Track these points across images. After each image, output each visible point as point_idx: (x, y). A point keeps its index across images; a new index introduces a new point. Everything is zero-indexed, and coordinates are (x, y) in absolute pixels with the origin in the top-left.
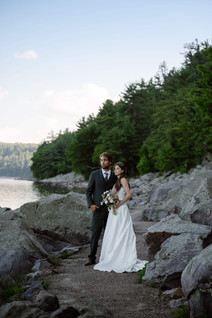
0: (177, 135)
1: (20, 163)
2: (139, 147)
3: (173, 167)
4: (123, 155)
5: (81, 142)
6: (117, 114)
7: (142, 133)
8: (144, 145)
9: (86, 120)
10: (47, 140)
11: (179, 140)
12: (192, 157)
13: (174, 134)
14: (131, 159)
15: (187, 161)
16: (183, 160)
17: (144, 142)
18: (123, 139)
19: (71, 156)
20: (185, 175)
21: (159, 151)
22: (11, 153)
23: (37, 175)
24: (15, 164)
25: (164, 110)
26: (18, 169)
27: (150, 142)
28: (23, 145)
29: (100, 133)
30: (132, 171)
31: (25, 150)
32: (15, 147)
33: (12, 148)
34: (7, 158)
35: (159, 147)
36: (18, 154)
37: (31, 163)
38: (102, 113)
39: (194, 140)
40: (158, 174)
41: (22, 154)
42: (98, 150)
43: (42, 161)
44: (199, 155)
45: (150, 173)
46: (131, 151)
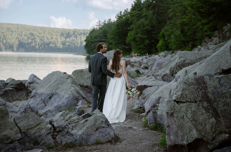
0: (185, 25)
1: (77, 43)
2: (159, 33)
3: (182, 47)
4: (147, 38)
5: (119, 29)
6: (144, 9)
7: (161, 23)
8: (163, 31)
9: (122, 14)
10: (95, 27)
11: (186, 28)
12: (195, 40)
13: (183, 24)
14: (153, 41)
15: (191, 43)
16: (188, 42)
17: (162, 30)
18: (147, 27)
19: (112, 39)
21: (172, 36)
22: (71, 36)
23: (88, 52)
24: (74, 44)
25: (177, 7)
26: (76, 47)
27: (166, 29)
28: (80, 30)
29: (132, 23)
30: (154, 50)
31: (81, 34)
32: (74, 32)
33: (72, 33)
34: (68, 39)
35: (172, 33)
36: (76, 37)
37: (84, 43)
38: (133, 9)
39: (197, 28)
40: (171, 52)
41: (79, 37)
42: (131, 35)
43: (92, 42)
44: (200, 39)
45: (166, 51)
46: (153, 36)
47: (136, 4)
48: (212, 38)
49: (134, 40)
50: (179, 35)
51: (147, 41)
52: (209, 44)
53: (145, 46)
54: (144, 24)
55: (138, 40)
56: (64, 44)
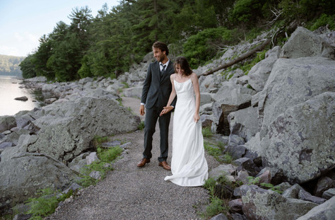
0: (110, 47)
2: (82, 57)
3: (105, 73)
4: (70, 63)
9: (47, 37)
11: (111, 50)
12: (121, 65)
13: (107, 46)
14: (76, 66)
15: (117, 68)
16: (114, 67)
18: (69, 50)
20: (114, 80)
39: (124, 50)
40: (93, 78)
42: (52, 58)
43: (26, 67)
44: (127, 64)
45: (87, 78)
46: (77, 60)
47: (59, 26)
48: (141, 63)
49: (55, 63)
50: (102, 59)
51: (70, 66)
52: (138, 70)
53: (67, 71)
54: (65, 46)
55: (58, 64)
56: (12, 68)
